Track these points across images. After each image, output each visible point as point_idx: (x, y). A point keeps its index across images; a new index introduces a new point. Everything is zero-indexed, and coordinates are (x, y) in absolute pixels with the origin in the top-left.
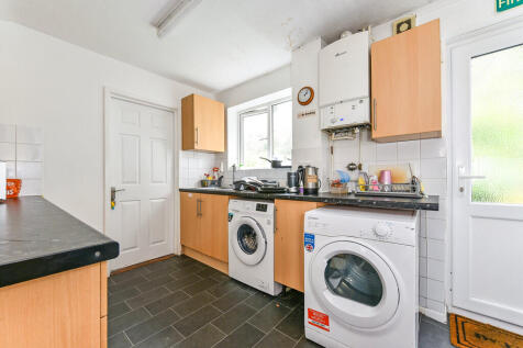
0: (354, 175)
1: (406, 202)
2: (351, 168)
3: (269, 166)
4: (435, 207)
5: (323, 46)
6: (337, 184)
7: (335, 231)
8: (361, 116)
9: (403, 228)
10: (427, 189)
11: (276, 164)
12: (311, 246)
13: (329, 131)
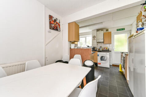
0: (101, 48)
1: (108, 51)
2: (100, 47)
3: (87, 46)
4: (111, 51)
5: (97, 31)
6: (99, 49)
7: (101, 54)
8: (102, 41)
9: (108, 53)
10: (110, 50)
11: (88, 46)
12: (98, 56)
13: (97, 42)
